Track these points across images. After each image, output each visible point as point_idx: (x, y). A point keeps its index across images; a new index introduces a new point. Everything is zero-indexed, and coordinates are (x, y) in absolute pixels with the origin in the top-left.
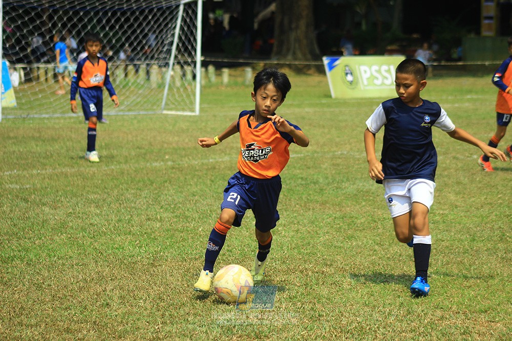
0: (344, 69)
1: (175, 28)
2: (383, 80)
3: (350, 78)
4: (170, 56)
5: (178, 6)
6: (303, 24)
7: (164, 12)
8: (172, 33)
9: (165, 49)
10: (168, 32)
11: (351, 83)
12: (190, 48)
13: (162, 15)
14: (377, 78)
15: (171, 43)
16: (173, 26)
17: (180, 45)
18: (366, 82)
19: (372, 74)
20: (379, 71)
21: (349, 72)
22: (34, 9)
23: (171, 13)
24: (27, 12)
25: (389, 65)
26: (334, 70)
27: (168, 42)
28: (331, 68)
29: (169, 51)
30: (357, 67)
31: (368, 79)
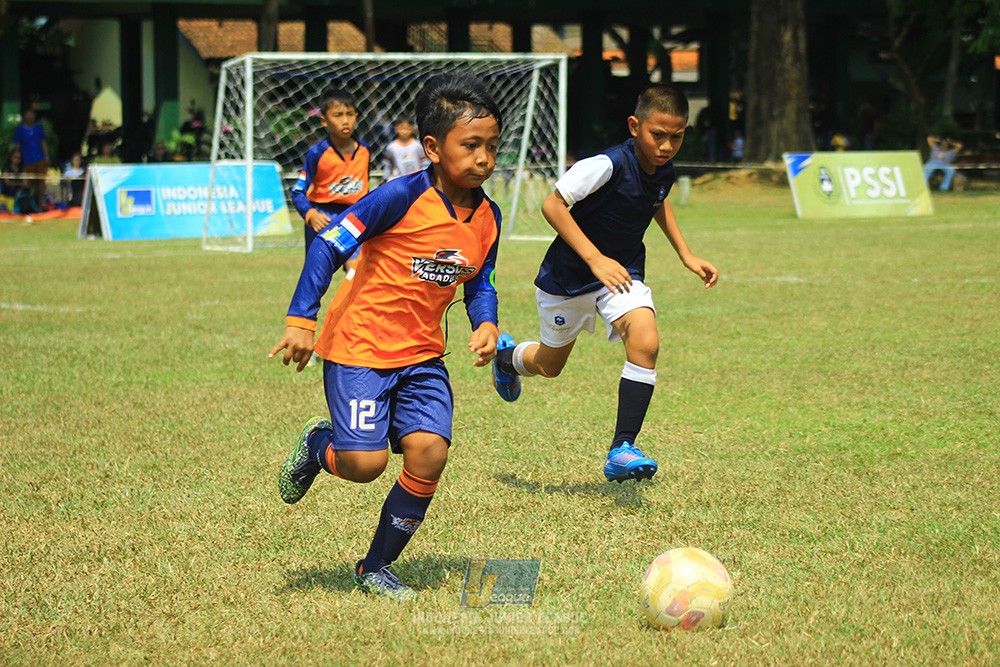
0: (817, 172)
1: (526, 106)
2: (882, 190)
3: (827, 187)
4: (520, 149)
5: (530, 73)
6: (791, 109)
7: (508, 82)
8: (522, 114)
9: (511, 140)
10: (516, 113)
11: (829, 194)
12: (549, 136)
13: (504, 86)
14: (872, 188)
15: (521, 130)
16: (524, 103)
17: (535, 133)
18: (853, 194)
19: (863, 181)
20: (875, 176)
21: (826, 177)
22: (302, 78)
23: (519, 82)
24: (291, 85)
25: (892, 166)
26: (801, 174)
27: (515, 128)
28: (797, 170)
29: (517, 144)
30: (839, 169)
31: (856, 188)
